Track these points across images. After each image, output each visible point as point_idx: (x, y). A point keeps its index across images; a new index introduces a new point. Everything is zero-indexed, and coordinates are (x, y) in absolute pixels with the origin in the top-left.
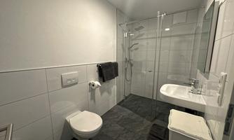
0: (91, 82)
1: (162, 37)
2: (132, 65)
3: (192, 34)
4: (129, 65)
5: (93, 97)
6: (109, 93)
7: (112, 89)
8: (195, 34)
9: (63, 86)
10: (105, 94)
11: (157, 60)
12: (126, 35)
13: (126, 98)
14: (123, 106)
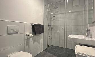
0: (27, 34)
1: (67, 13)
2: (52, 28)
3: (83, 11)
4: (51, 28)
5: (28, 44)
6: (39, 43)
7: (41, 41)
8: (84, 11)
9: (8, 34)
10: (36, 43)
11: (66, 25)
12: (48, 10)
13: (49, 47)
14: (47, 51)
